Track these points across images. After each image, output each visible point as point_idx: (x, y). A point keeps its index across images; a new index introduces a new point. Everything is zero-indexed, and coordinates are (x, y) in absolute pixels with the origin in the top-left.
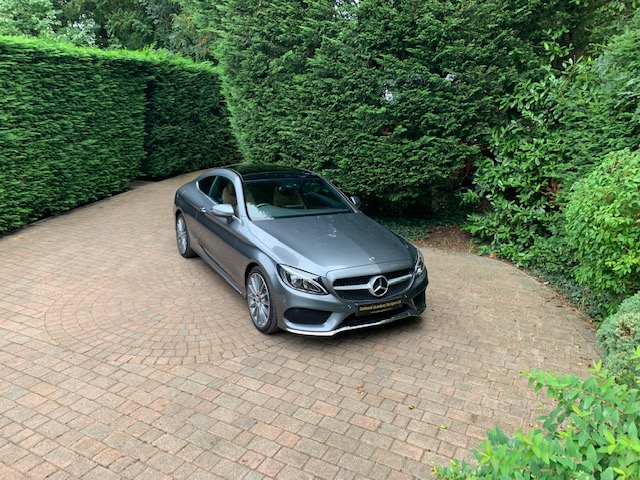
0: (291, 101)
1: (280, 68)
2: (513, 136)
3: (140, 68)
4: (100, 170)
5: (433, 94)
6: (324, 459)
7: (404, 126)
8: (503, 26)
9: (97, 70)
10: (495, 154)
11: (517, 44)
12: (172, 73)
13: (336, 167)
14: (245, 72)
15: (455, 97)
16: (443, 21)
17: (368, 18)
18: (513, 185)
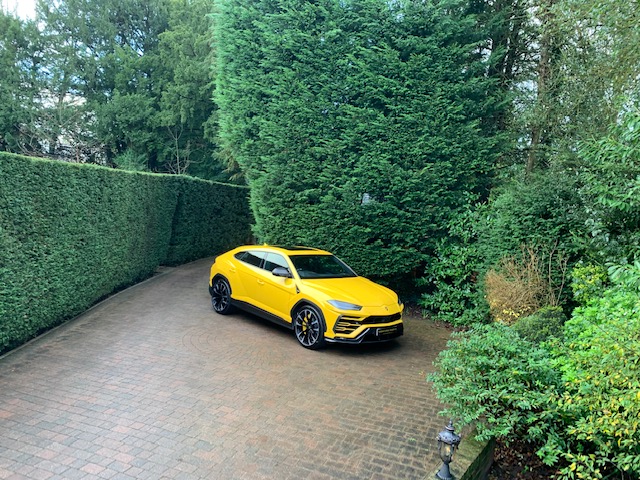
18: (451, 275)
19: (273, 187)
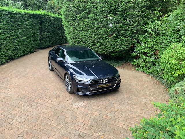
0: (83, 27)
1: (80, 17)
2: (146, 38)
3: (38, 16)
4: (27, 46)
5: (124, 26)
6: (97, 127)
7: (116, 35)
8: (144, 7)
9: (26, 17)
10: (141, 42)
11: (147, 12)
12: (47, 17)
13: (96, 46)
14: (70, 18)
15: (130, 26)
16: (127, 5)
17: (106, 3)
18: (146, 51)
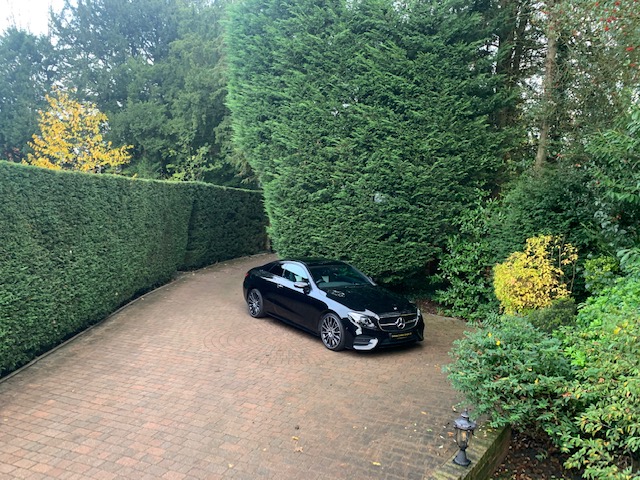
10: (451, 252)
19: (286, 189)
